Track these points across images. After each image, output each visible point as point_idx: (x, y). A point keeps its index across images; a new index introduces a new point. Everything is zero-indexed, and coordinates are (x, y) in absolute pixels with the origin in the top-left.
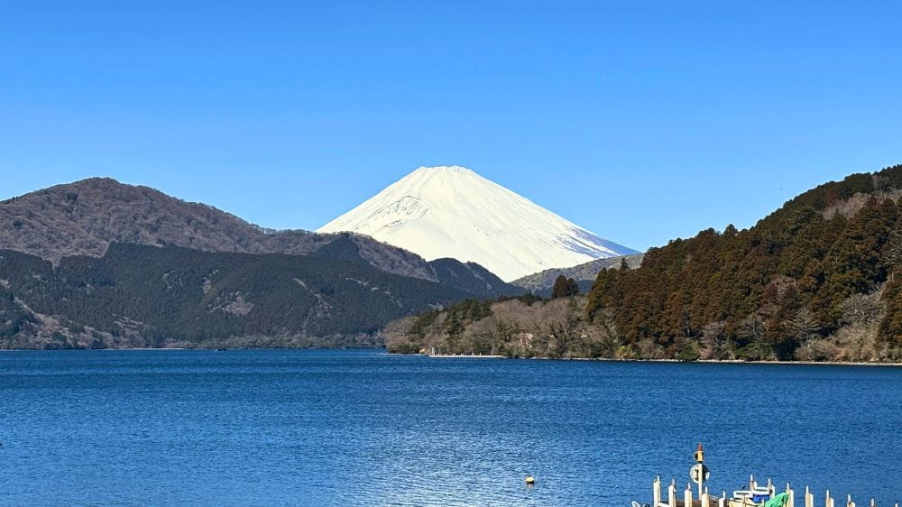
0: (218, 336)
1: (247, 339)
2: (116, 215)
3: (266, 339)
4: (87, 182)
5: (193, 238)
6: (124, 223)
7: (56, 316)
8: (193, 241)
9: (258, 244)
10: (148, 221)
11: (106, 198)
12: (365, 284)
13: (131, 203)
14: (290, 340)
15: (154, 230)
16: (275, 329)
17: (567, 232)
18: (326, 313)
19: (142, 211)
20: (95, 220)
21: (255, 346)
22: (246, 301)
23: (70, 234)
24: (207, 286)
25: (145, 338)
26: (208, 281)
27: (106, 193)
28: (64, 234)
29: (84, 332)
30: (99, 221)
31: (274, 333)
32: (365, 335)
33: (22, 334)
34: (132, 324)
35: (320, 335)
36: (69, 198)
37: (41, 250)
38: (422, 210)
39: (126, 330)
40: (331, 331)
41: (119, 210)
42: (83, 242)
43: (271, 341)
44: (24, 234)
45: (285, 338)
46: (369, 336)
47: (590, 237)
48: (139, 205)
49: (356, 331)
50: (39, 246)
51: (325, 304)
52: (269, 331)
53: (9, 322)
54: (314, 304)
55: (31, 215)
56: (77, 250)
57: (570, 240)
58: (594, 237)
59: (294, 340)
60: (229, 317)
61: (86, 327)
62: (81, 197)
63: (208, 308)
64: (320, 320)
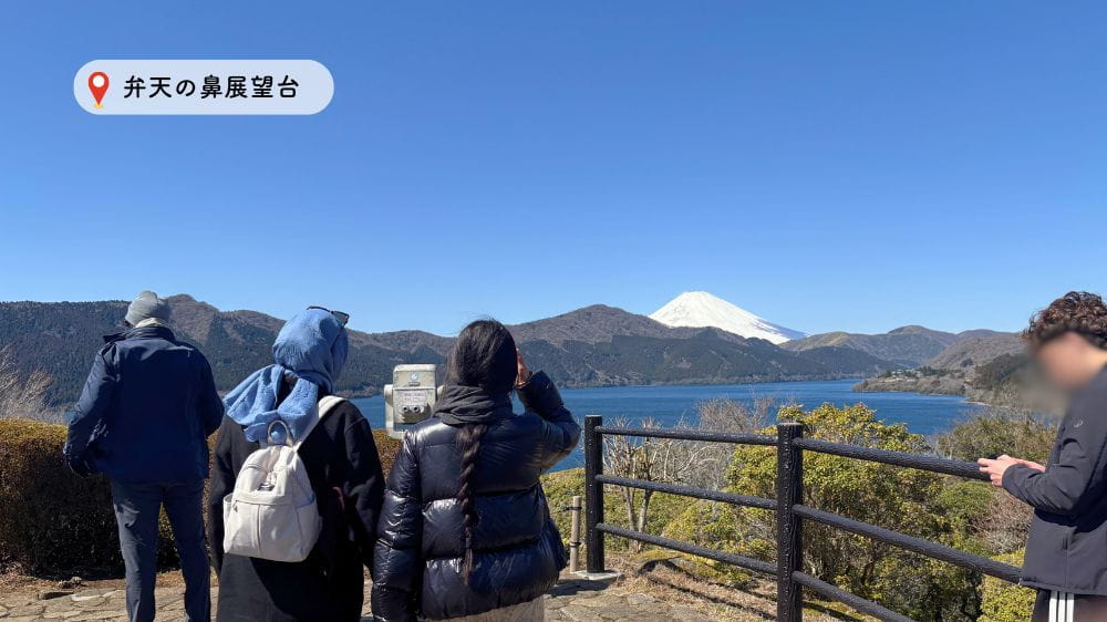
2: (610, 321)
6: (614, 325)
7: (601, 371)
8: (647, 333)
11: (604, 313)
12: (740, 352)
13: (615, 316)
15: (628, 328)
17: (755, 320)
18: (729, 367)
19: (621, 319)
20: (601, 324)
21: (696, 383)
22: (688, 361)
23: (594, 332)
24: (665, 355)
25: (643, 380)
26: (665, 353)
27: (603, 311)
28: (592, 331)
29: (616, 378)
30: (603, 325)
31: (704, 377)
32: (749, 377)
33: (593, 381)
34: (635, 374)
35: (728, 378)
36: (587, 314)
37: (584, 339)
38: (687, 312)
39: (633, 376)
40: (733, 375)
41: (611, 319)
42: (600, 335)
43: (703, 381)
44: (575, 332)
45: (710, 380)
46: (751, 378)
47: (766, 323)
48: (619, 316)
49: (744, 375)
50: (583, 337)
51: (727, 362)
52: (701, 376)
53: (586, 375)
54: (722, 362)
55: (576, 323)
56: (598, 339)
57: (757, 324)
58: (768, 322)
59: (715, 381)
60: (681, 370)
61: (616, 376)
62: (593, 314)
63: (669, 366)
64: (726, 370)
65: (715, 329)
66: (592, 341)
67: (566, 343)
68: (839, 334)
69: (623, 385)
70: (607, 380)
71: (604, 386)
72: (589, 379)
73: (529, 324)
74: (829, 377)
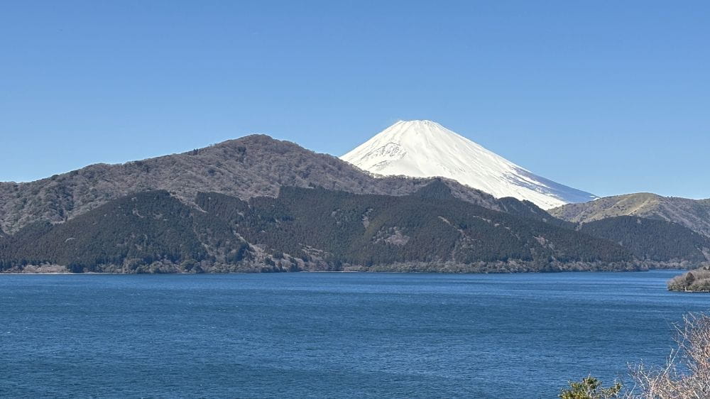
0: (384, 262)
1: (408, 265)
2: (276, 164)
3: (424, 265)
4: (251, 138)
5: (335, 182)
6: (283, 170)
7: (259, 245)
8: (336, 184)
9: (373, 186)
10: (299, 169)
11: (266, 150)
12: (489, 221)
13: (286, 155)
14: (443, 266)
15: (306, 176)
16: (430, 256)
17: (510, 170)
18: (469, 245)
19: (295, 161)
20: (261, 167)
21: (415, 270)
22: (403, 234)
23: (249, 180)
24: (366, 223)
25: (328, 263)
26: (366, 218)
27: (266, 147)
28: (245, 179)
29: (284, 259)
30: (264, 169)
31: (430, 261)
32: (501, 262)
33: (245, 261)
34: (315, 251)
35: (467, 262)
36: (239, 150)
37: (232, 192)
38: (402, 153)
39: (312, 256)
40: (476, 259)
41: (277, 160)
42: (260, 186)
43: (427, 267)
44: (218, 179)
45: (439, 265)
46: (504, 264)
47: (527, 174)
48: (291, 156)
49: (494, 260)
50: (230, 189)
51: (468, 237)
52: (425, 259)
53: (234, 251)
54: (459, 237)
55: (219, 165)
56: (256, 192)
57: (513, 177)
58: (531, 174)
59: (446, 266)
60: (392, 247)
61: (284, 254)
62: (248, 151)
63: (372, 240)
64: (465, 251)
65: (448, 181)
66: (246, 195)
67: (202, 198)
68: (643, 197)
69: (295, 269)
70: (268, 261)
71: (264, 271)
72: (240, 257)
73: (139, 164)
74: (630, 266)
